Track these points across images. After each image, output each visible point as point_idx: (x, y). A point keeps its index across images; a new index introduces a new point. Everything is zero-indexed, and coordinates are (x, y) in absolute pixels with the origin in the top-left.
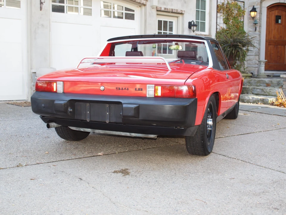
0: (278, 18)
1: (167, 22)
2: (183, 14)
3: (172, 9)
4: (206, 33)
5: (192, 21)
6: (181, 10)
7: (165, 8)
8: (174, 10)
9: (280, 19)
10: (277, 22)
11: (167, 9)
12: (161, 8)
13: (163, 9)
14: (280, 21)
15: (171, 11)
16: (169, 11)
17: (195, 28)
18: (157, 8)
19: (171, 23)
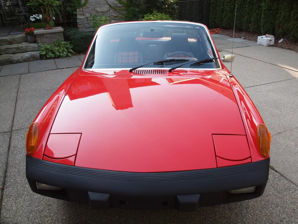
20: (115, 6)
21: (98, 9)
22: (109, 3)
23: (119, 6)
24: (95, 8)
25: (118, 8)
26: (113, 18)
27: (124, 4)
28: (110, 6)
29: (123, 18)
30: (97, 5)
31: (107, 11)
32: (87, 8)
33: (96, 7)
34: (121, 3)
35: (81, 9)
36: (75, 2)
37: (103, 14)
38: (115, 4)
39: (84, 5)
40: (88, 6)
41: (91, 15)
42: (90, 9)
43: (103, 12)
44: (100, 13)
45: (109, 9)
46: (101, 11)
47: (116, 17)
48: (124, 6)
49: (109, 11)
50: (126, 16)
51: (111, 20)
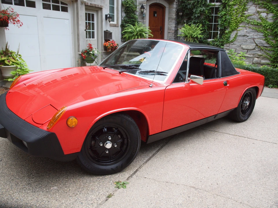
0: (155, 13)
1: (90, 14)
2: (102, 8)
3: (95, 5)
4: (115, 23)
5: (108, 14)
6: (101, 6)
7: (91, 4)
8: (97, 5)
9: (156, 13)
10: (154, 15)
11: (92, 4)
12: (88, 3)
13: (89, 4)
14: (156, 15)
15: (94, 6)
16: (93, 6)
17: (111, 20)
18: (85, 3)
19: (93, 15)
20: (262, 45)
21: (244, 47)
22: (256, 42)
23: (265, 45)
24: (241, 45)
25: (265, 48)
26: (257, 56)
27: (271, 45)
28: (257, 45)
29: (268, 58)
30: (244, 43)
31: (252, 49)
32: (234, 44)
33: (243, 44)
34: (268, 43)
35: (228, 45)
36: (224, 38)
37: (248, 51)
38: (262, 43)
39: (231, 42)
40: (235, 43)
41: (236, 50)
42: (236, 45)
43: (248, 50)
44: (245, 50)
45: (254, 48)
46: (246, 48)
47: (260, 56)
48: (271, 46)
49: (254, 49)
50: (270, 56)
51: (254, 58)
